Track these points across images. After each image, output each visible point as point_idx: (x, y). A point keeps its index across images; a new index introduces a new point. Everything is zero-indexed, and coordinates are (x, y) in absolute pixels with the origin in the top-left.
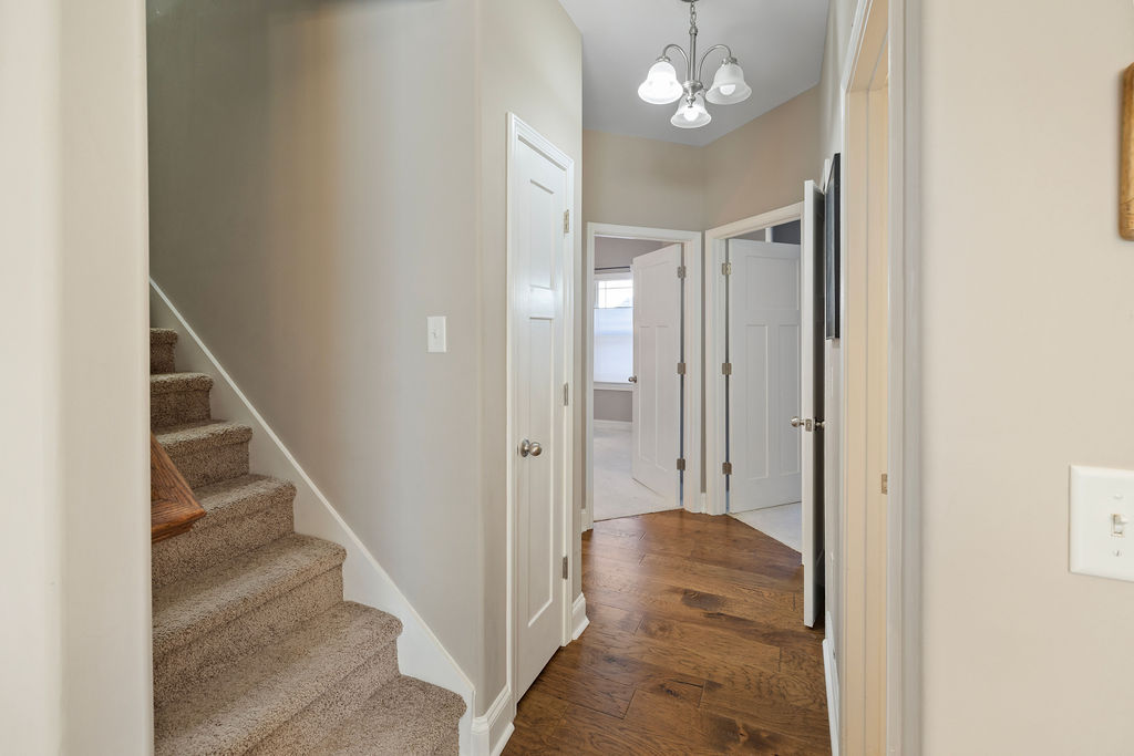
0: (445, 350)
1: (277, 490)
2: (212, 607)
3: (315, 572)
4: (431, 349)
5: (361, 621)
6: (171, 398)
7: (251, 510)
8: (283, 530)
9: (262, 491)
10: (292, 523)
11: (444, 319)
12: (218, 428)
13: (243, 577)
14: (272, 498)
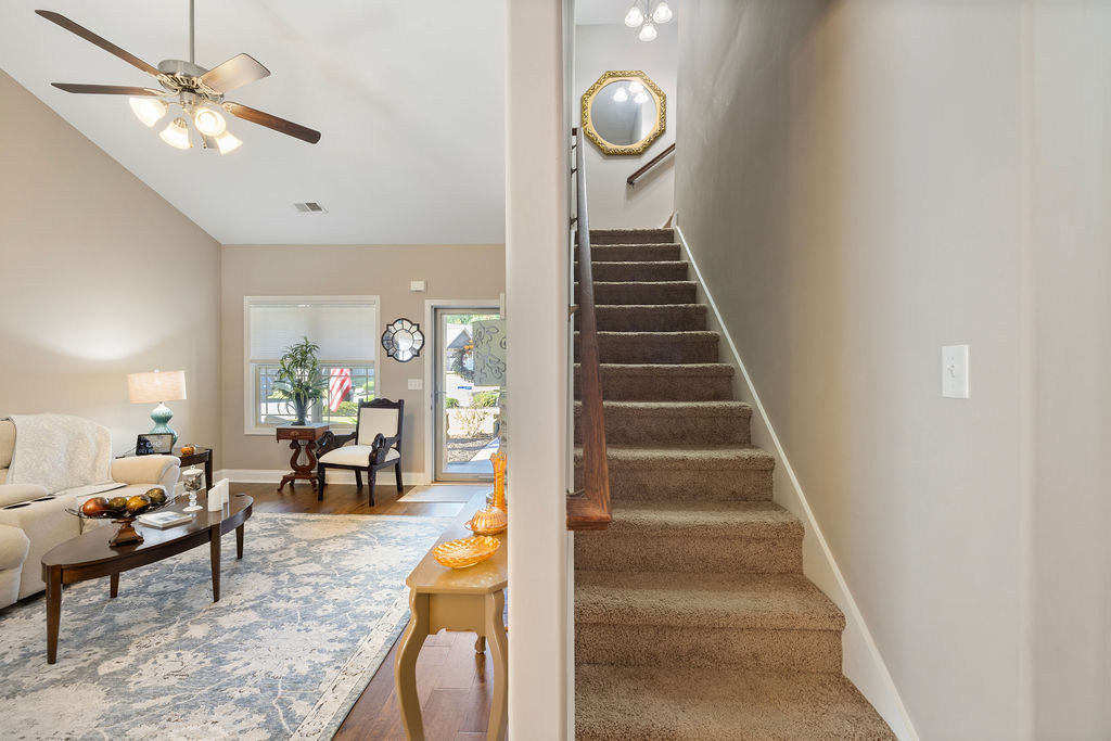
0: (967, 396)
1: (785, 525)
2: (701, 607)
3: (803, 624)
4: (946, 393)
5: (848, 709)
6: (720, 421)
7: (757, 537)
8: (790, 567)
9: (769, 520)
10: (801, 564)
11: (966, 349)
12: (746, 453)
13: (736, 594)
14: (778, 531)
